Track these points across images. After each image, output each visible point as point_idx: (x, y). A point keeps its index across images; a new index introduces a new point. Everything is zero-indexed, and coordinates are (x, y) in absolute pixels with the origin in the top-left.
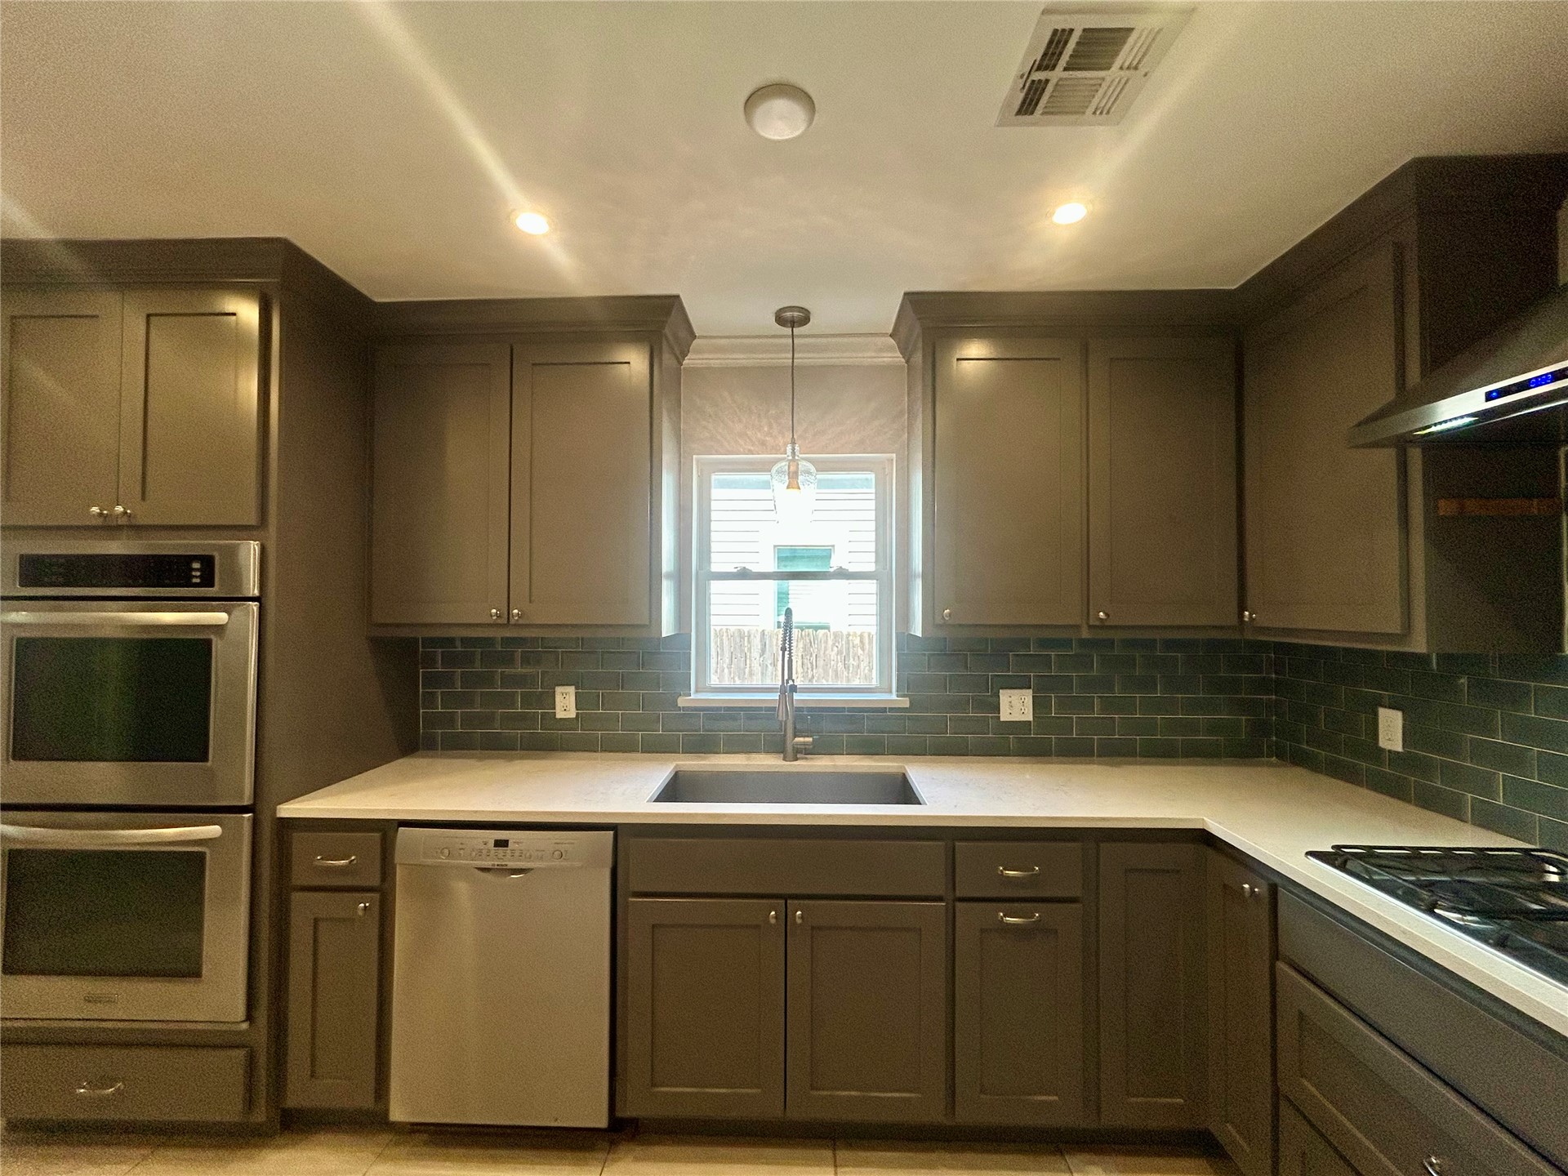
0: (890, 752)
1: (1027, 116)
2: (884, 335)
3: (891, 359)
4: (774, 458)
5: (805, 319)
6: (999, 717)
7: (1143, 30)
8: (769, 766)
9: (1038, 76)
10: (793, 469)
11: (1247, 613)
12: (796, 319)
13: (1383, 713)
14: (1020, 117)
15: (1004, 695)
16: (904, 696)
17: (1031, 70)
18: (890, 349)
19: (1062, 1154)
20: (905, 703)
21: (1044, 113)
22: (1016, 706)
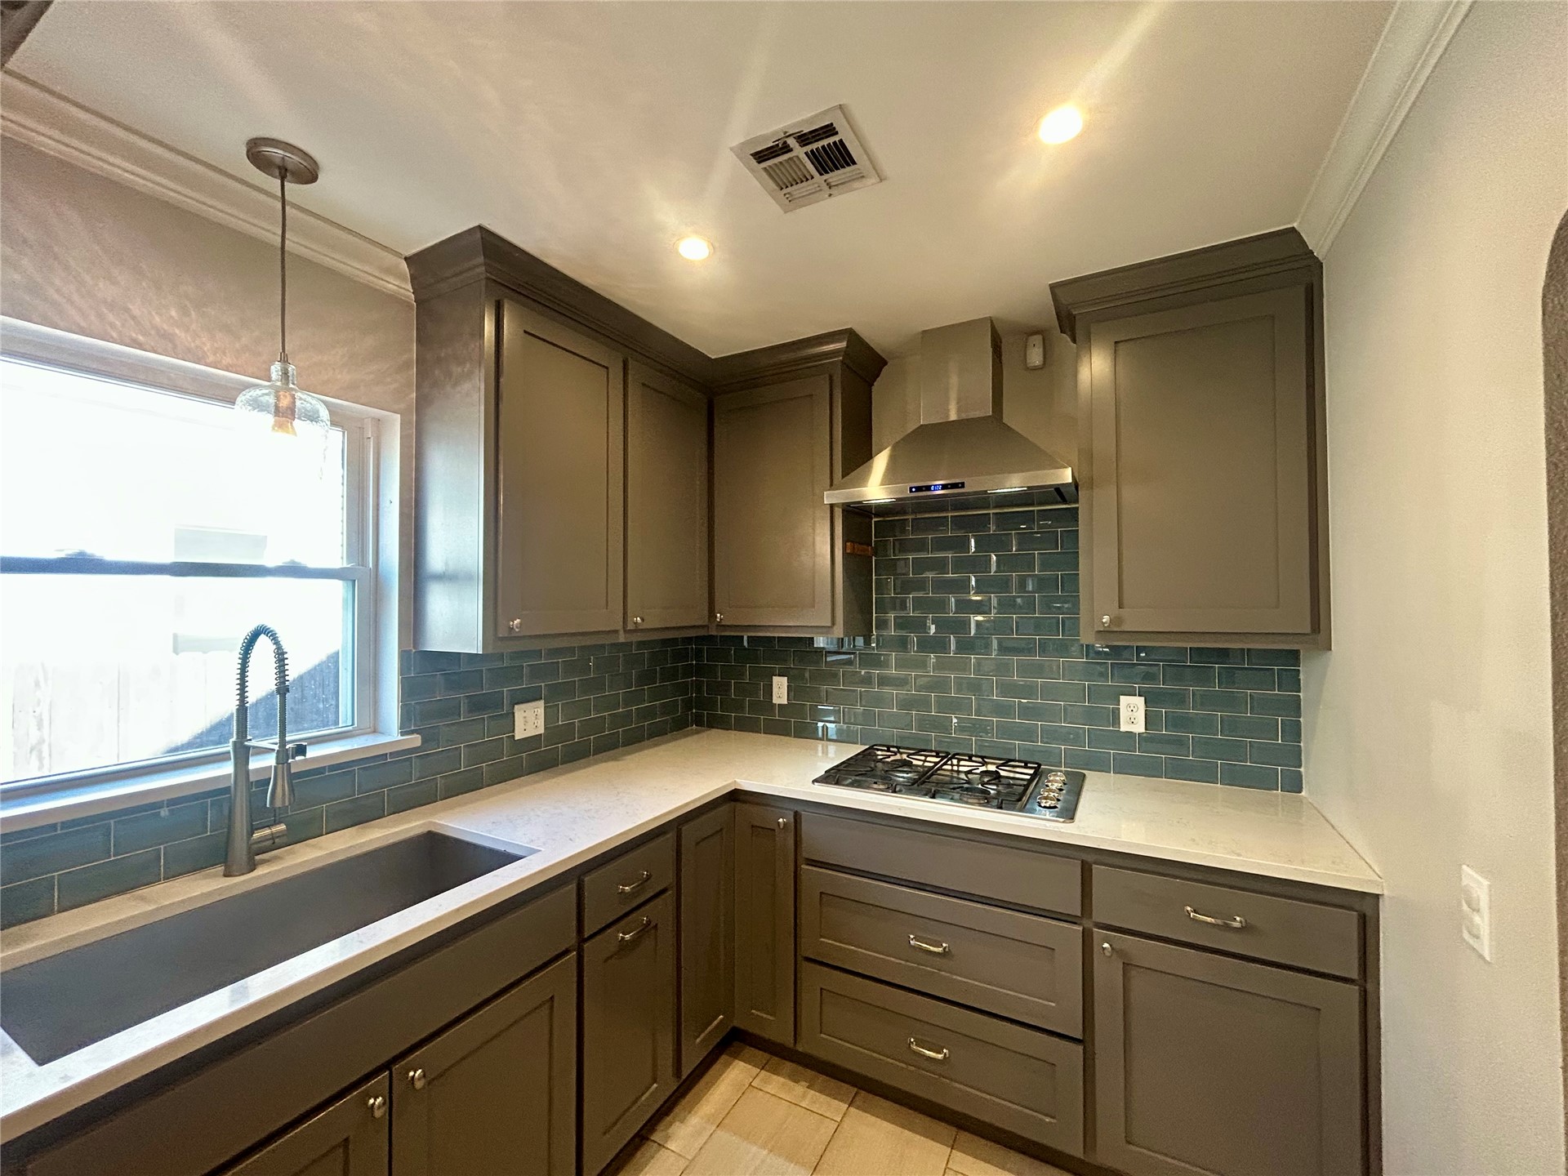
0: (392, 810)
1: (755, 161)
2: (397, 254)
3: (395, 288)
4: (248, 382)
5: (309, 174)
6: (514, 736)
7: (859, 169)
8: (210, 894)
9: (792, 142)
10: (285, 403)
11: (718, 615)
12: (289, 167)
13: (776, 679)
14: (751, 157)
15: (519, 710)
16: (412, 732)
17: (793, 134)
18: (400, 276)
19: (648, 1139)
20: (416, 740)
21: (765, 169)
22: (530, 721)
